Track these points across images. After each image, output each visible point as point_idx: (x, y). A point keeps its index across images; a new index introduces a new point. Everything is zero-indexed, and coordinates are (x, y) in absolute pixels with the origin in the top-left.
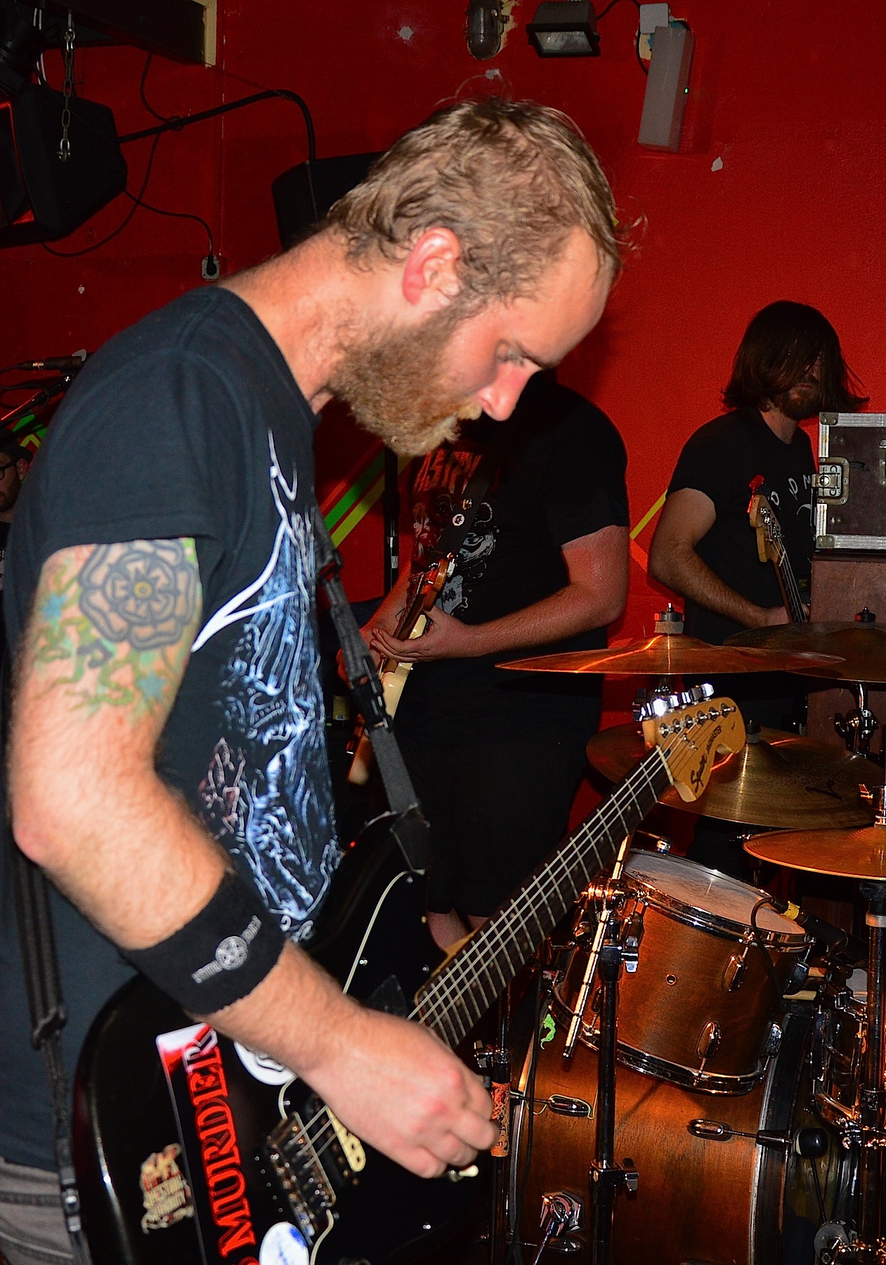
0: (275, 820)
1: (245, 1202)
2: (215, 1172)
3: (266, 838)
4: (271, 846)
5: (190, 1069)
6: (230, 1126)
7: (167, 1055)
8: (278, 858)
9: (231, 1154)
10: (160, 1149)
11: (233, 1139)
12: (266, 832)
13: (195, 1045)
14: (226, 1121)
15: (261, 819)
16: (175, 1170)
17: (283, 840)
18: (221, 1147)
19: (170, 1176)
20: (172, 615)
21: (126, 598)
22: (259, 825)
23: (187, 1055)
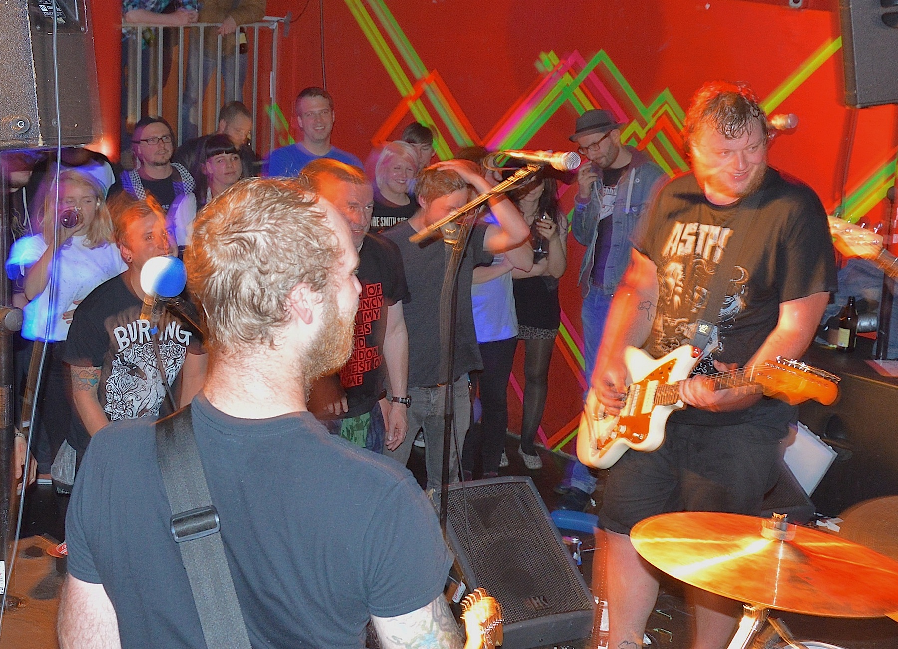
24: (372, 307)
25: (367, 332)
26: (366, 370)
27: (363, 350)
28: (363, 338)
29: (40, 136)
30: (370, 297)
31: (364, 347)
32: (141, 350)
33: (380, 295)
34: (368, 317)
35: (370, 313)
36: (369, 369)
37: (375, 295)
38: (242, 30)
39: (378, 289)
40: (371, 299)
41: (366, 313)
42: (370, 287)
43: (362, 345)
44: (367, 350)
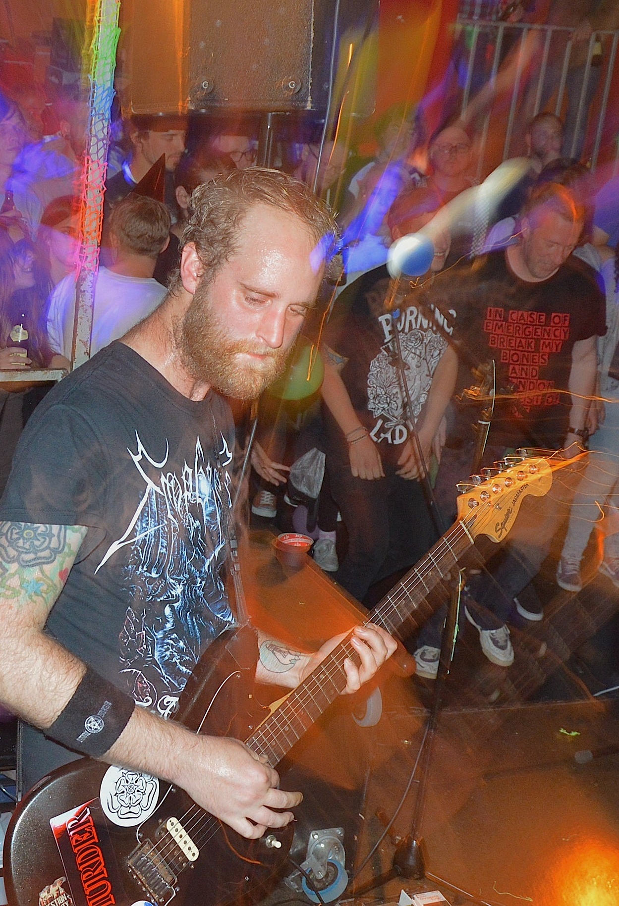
0: (171, 642)
1: (112, 896)
2: (89, 886)
3: (168, 653)
4: (172, 656)
5: (72, 833)
6: (101, 858)
7: (56, 829)
8: (178, 661)
9: (102, 873)
10: (51, 882)
11: (103, 864)
12: (168, 649)
13: (75, 819)
14: (98, 855)
15: (163, 643)
16: (62, 891)
17: (180, 651)
18: (94, 872)
19: (59, 895)
20: (48, 547)
21: (18, 539)
22: (162, 647)
23: (69, 827)
24: (553, 338)
25: (542, 363)
26: (535, 403)
27: (535, 381)
28: (537, 368)
29: (309, 99)
30: (553, 327)
31: (537, 378)
32: (405, 339)
33: (566, 327)
34: (546, 347)
35: (549, 343)
36: (539, 403)
37: (560, 325)
38: (598, 39)
39: (565, 320)
40: (554, 329)
41: (544, 343)
42: (556, 316)
43: (534, 374)
44: (539, 382)
